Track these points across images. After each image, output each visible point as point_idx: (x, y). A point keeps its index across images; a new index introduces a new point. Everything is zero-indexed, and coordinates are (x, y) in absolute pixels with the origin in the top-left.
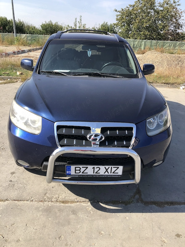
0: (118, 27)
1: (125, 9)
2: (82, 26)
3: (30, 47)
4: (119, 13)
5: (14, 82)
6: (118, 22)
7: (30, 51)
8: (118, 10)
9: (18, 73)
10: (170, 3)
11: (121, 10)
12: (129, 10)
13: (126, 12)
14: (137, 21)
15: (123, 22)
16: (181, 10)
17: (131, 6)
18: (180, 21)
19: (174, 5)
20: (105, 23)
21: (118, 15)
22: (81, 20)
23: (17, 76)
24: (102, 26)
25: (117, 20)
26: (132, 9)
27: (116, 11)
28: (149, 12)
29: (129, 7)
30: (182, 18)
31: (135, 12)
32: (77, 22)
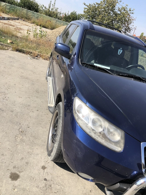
0: (84, 18)
1: (92, 5)
2: (55, 9)
3: (8, 15)
4: (86, 7)
5: (6, 50)
6: (84, 14)
7: (8, 19)
8: (86, 4)
9: (9, 41)
10: (126, 10)
11: (89, 5)
12: (95, 6)
13: (92, 7)
14: (100, 17)
15: (89, 15)
16: (133, 17)
17: (97, 4)
18: (130, 26)
19: (129, 12)
20: (75, 12)
21: (85, 8)
22: (55, 3)
23: (8, 43)
24: (72, 13)
25: (84, 12)
26: (98, 7)
27: (85, 4)
28: (110, 12)
29: (96, 4)
30: (132, 24)
31: (99, 10)
32: (51, 5)
